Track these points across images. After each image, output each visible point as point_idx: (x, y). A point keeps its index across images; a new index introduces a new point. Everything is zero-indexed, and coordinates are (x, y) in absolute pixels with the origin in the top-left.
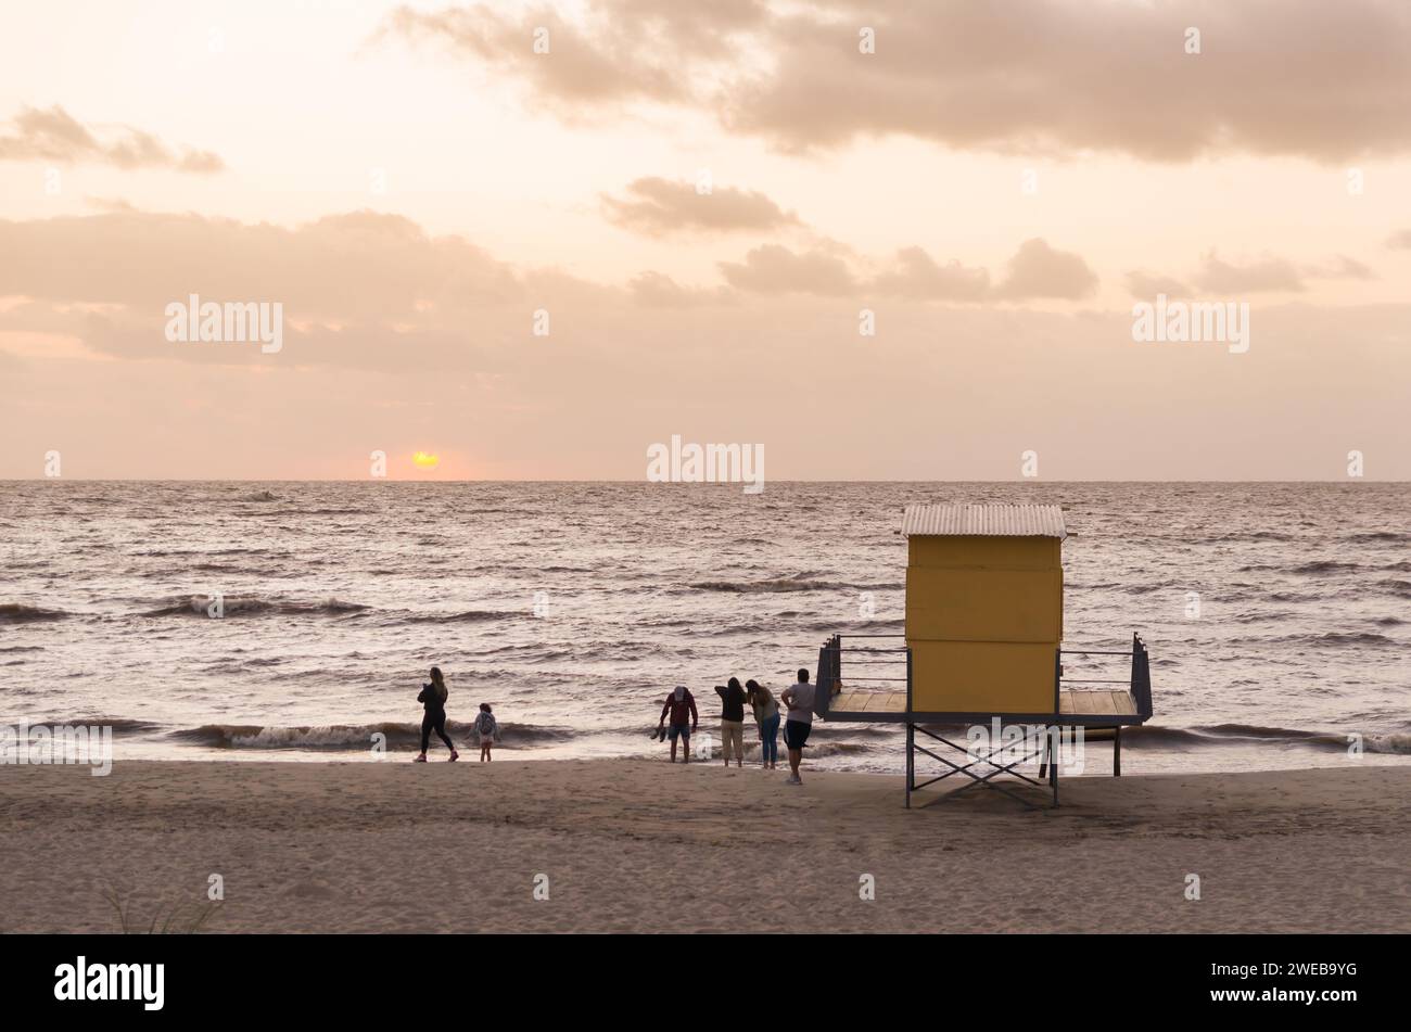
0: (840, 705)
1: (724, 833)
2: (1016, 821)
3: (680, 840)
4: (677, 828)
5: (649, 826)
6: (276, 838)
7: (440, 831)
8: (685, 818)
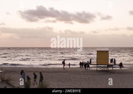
0: (91, 64)
1: (83, 74)
2: (105, 73)
3: (80, 74)
4: (79, 73)
5: (77, 73)
6: (49, 74)
7: (61, 73)
8: (80, 72)
